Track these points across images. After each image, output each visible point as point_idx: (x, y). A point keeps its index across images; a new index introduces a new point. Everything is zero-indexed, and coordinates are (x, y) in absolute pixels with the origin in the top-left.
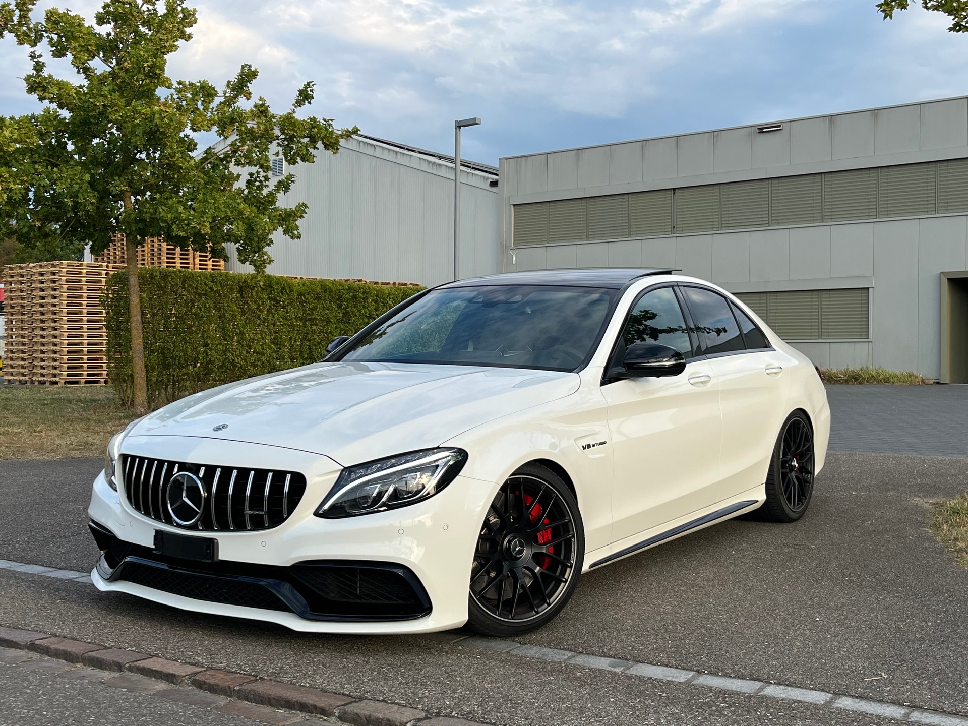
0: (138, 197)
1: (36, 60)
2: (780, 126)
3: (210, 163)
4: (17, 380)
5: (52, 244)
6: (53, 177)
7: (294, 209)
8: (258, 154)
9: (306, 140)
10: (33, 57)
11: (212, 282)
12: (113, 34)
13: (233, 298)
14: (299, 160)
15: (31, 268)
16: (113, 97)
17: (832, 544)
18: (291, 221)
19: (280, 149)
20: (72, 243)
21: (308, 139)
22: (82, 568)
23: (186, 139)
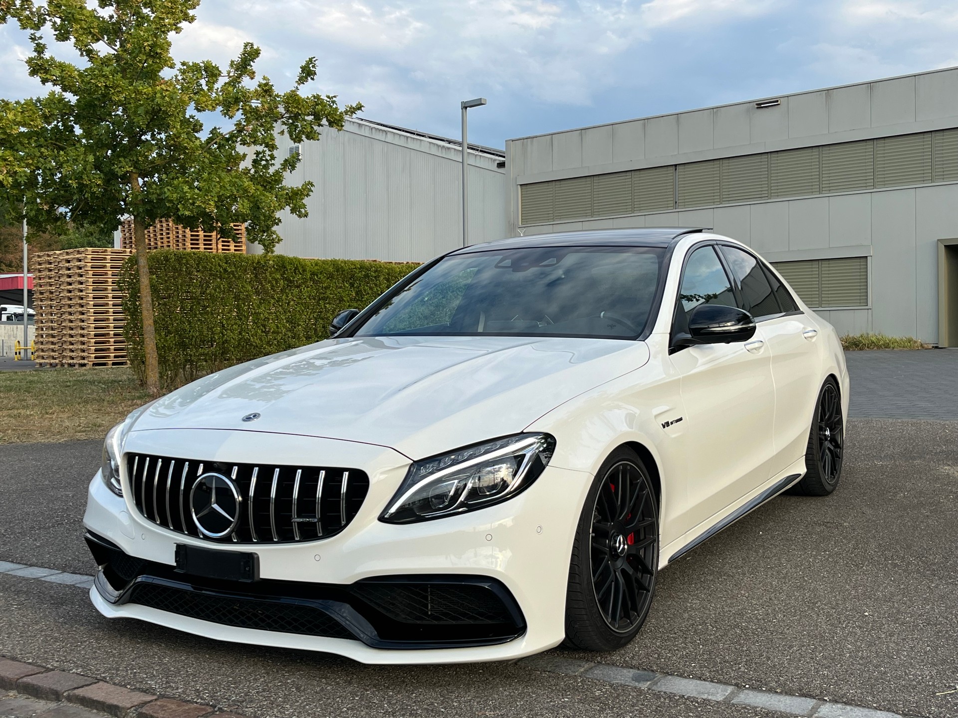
0: (146, 179)
1: (36, 42)
2: (777, 101)
3: (216, 143)
4: (48, 363)
5: (62, 228)
6: (59, 160)
7: (300, 188)
8: (263, 133)
9: (310, 118)
10: (33, 39)
11: (226, 263)
12: (115, 16)
13: (248, 278)
14: (304, 137)
15: (58, 255)
16: (115, 78)
17: (866, 521)
18: (298, 200)
19: (285, 127)
20: (83, 226)
21: (313, 117)
22: (54, 564)
23: (191, 120)
